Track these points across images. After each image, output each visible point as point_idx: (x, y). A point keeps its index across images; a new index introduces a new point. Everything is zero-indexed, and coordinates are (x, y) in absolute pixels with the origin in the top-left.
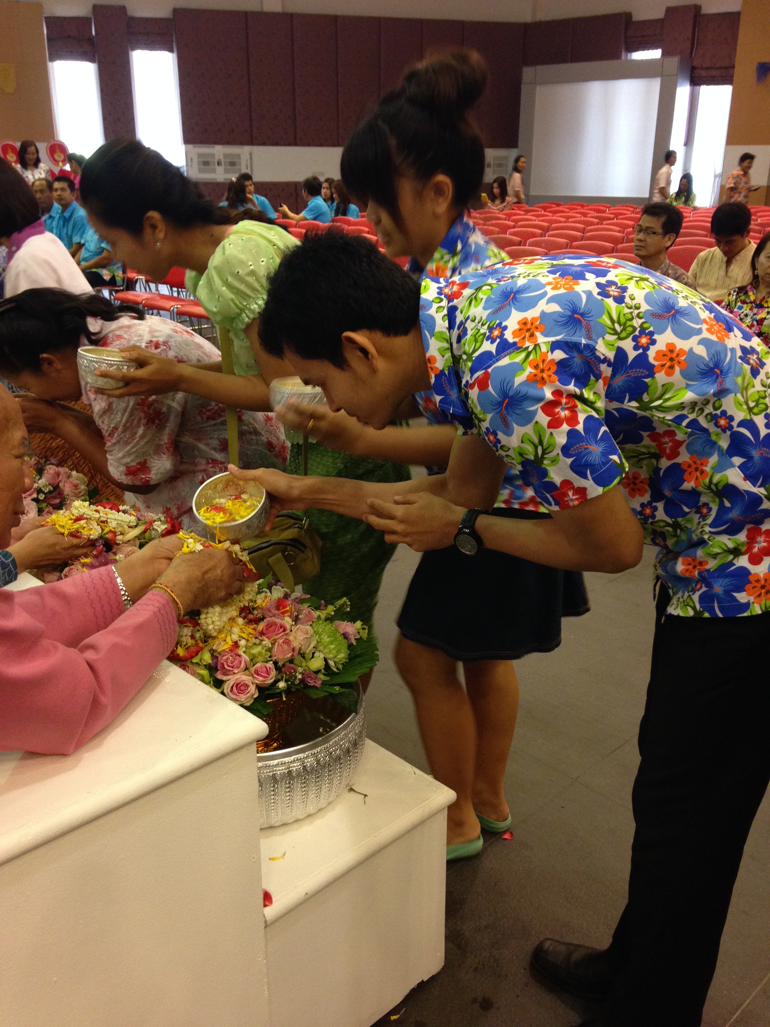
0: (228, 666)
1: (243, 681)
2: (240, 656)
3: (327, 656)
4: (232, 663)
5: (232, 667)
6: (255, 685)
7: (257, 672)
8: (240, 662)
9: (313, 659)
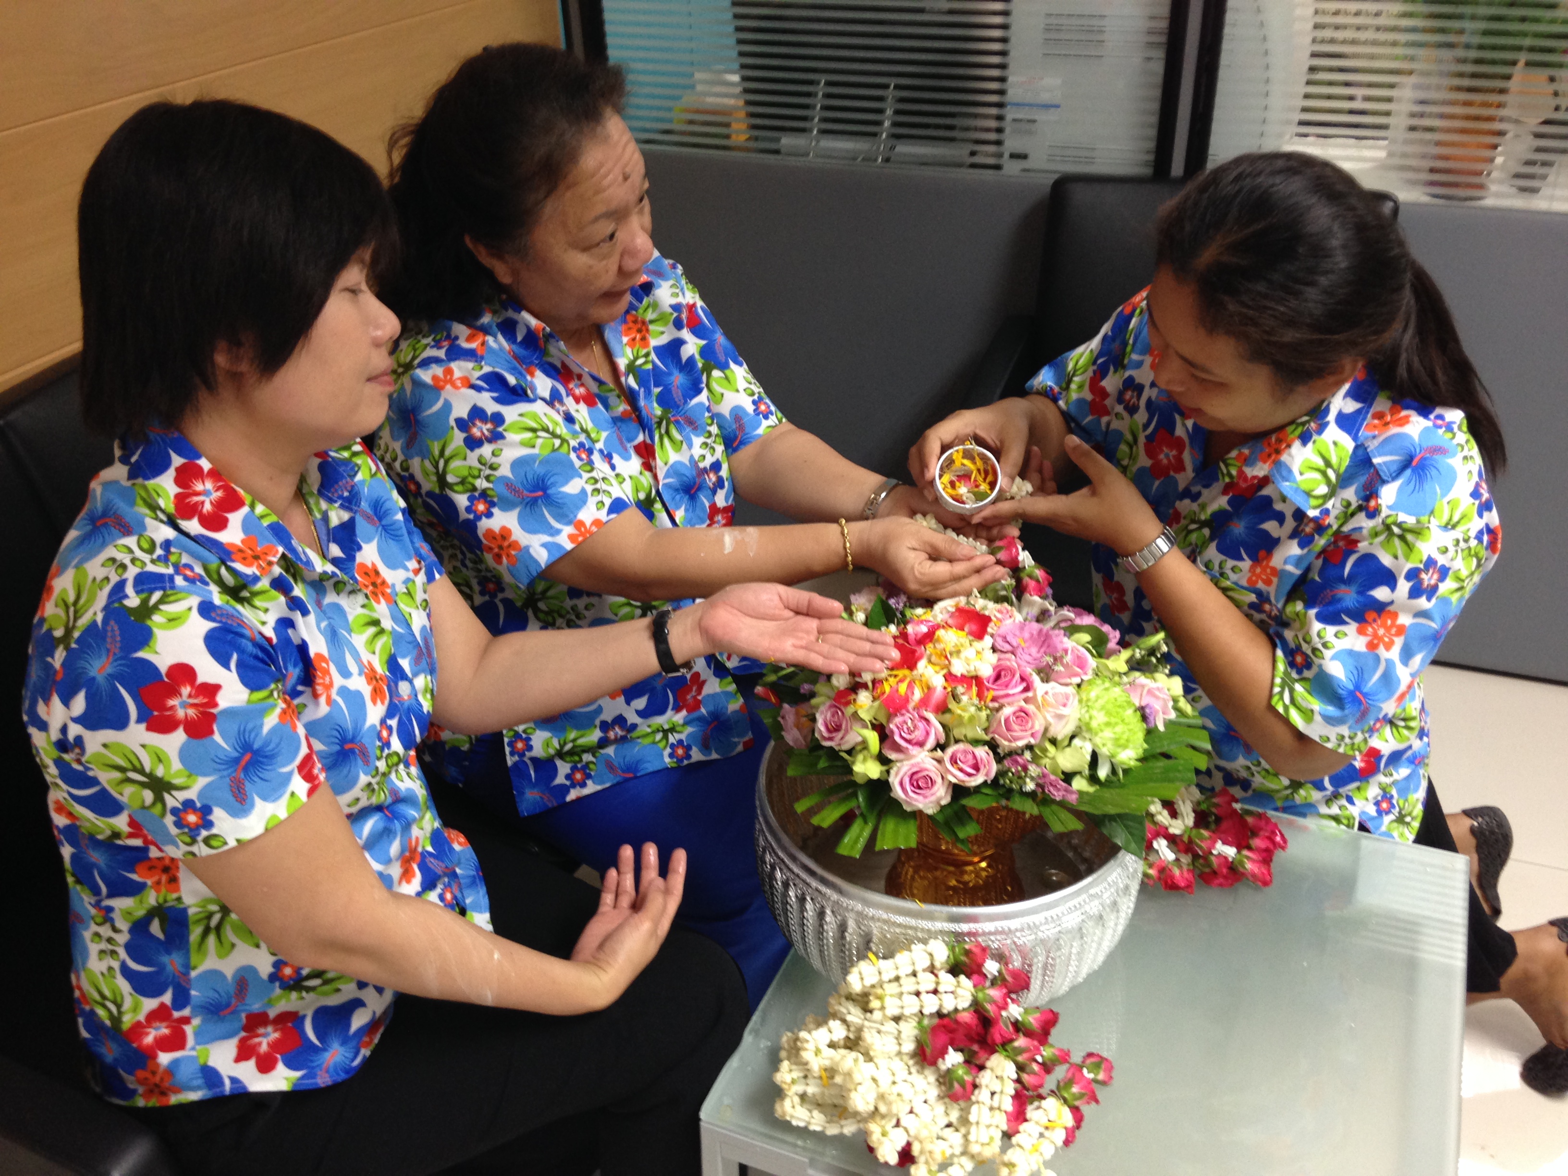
0: (901, 736)
1: (926, 770)
2: (927, 721)
3: (1097, 750)
4: (910, 732)
5: (908, 741)
6: (946, 783)
7: (954, 761)
8: (928, 734)
9: (1068, 750)
